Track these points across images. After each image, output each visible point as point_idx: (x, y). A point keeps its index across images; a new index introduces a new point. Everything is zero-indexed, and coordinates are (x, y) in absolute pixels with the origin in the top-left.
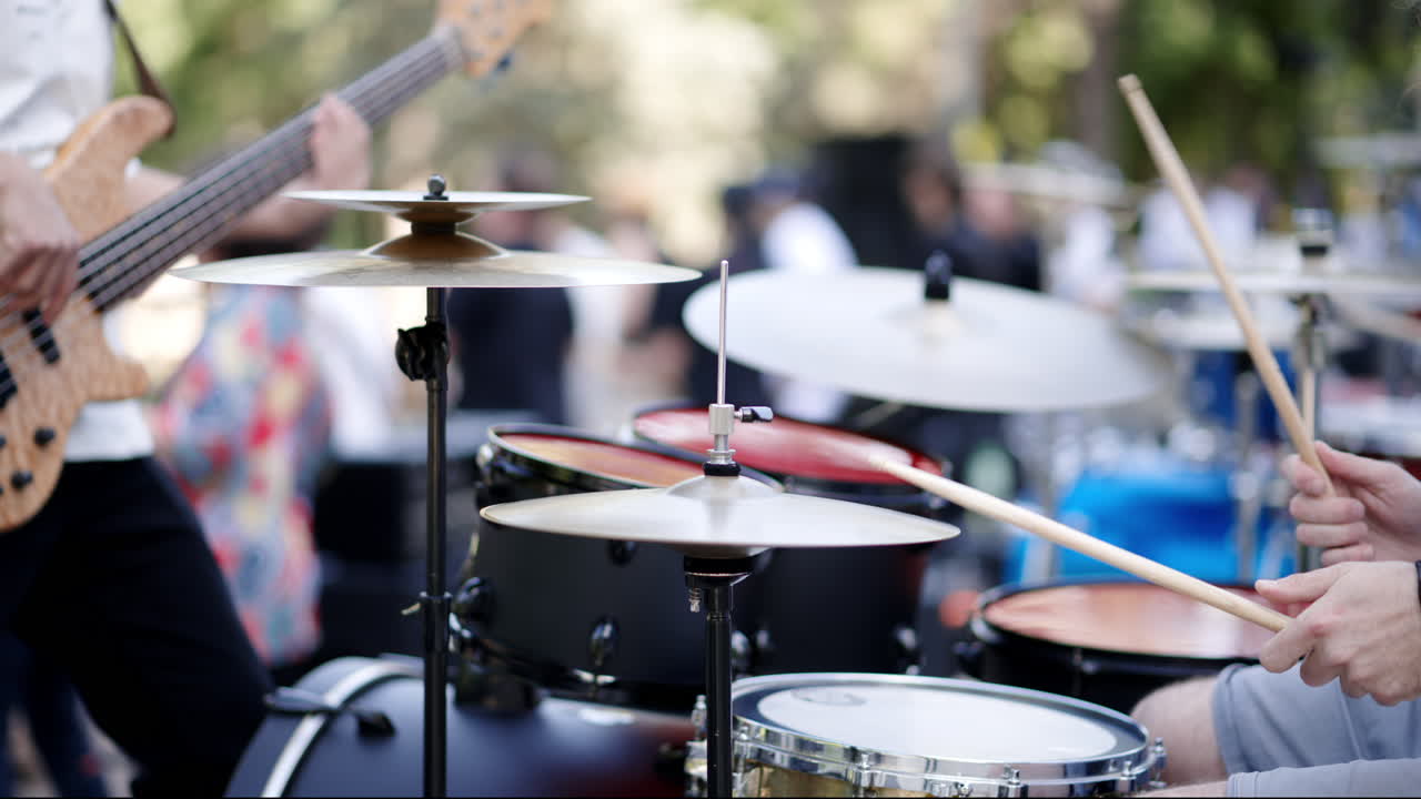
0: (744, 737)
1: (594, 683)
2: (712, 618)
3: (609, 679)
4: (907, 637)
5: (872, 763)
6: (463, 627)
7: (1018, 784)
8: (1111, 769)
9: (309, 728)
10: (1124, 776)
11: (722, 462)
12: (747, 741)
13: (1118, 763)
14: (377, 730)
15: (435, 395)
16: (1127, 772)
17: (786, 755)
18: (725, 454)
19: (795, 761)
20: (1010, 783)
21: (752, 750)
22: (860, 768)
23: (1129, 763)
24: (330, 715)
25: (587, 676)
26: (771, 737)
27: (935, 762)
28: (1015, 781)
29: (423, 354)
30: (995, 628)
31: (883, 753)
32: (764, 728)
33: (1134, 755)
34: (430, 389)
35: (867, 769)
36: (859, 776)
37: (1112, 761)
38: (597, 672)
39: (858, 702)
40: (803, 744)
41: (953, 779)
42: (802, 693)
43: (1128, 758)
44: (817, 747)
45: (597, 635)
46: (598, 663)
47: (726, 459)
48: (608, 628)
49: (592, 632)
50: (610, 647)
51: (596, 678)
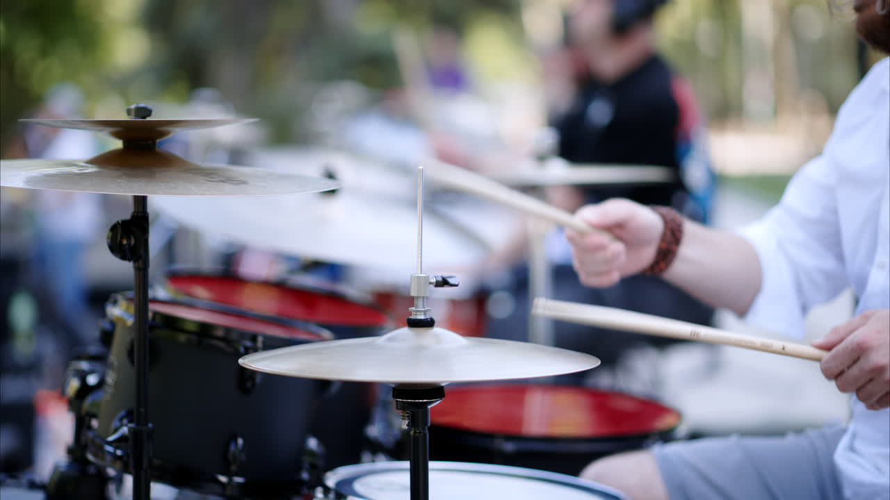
1: (230, 485)
2: (415, 433)
3: (241, 480)
11: (422, 317)
34: (137, 268)
38: (231, 475)
45: (232, 448)
46: (234, 468)
47: (425, 312)
48: (240, 441)
49: (228, 444)
50: (243, 457)
51: (230, 480)
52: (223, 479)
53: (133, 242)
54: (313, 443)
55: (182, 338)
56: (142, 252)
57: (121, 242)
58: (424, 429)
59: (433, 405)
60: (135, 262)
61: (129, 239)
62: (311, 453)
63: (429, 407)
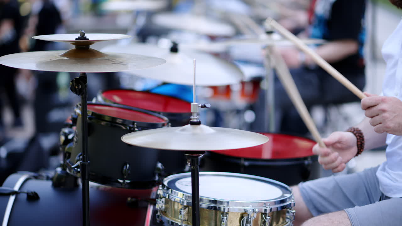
2: (193, 168)
3: (128, 181)
7: (269, 208)
8: (288, 200)
9: (12, 199)
10: (292, 202)
11: (195, 121)
14: (33, 197)
18: (196, 118)
20: (267, 208)
24: (17, 194)
28: (268, 207)
35: (227, 207)
36: (224, 209)
38: (124, 179)
41: (244, 208)
45: (125, 168)
46: (125, 177)
47: (197, 119)
48: (128, 166)
49: (123, 167)
50: (129, 172)
51: (124, 182)
52: (121, 181)
53: (80, 87)
54: (159, 165)
55: (103, 123)
56: (84, 91)
57: (75, 88)
58: (197, 166)
59: (200, 157)
60: (82, 95)
61: (78, 86)
62: (159, 169)
63: (199, 157)
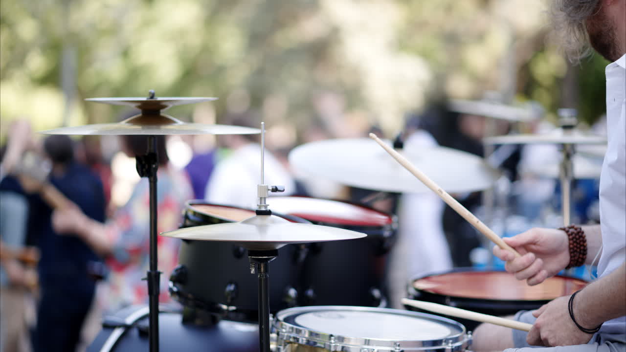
0: (284, 330)
1: (228, 310)
2: (260, 276)
4: (376, 293)
5: (336, 341)
6: (174, 285)
7: (399, 349)
8: (444, 344)
9: (117, 333)
10: (449, 347)
11: (263, 209)
12: (286, 332)
13: (447, 341)
15: (152, 184)
16: (450, 345)
17: (304, 339)
18: (265, 206)
19: (308, 342)
20: (396, 349)
21: (287, 336)
22: (331, 343)
23: (451, 341)
24: (127, 328)
25: (225, 307)
26: (298, 331)
27: (369, 340)
28: (398, 348)
29: (147, 166)
30: (417, 290)
31: (346, 337)
32: (295, 327)
33: (454, 338)
34: (150, 182)
35: (334, 343)
36: (330, 346)
37: (444, 340)
38: (229, 305)
39: (341, 317)
40: (311, 333)
42: (317, 314)
43: (451, 339)
44: (317, 335)
45: (228, 289)
46: (229, 301)
48: (233, 286)
50: (234, 294)
51: (228, 308)
